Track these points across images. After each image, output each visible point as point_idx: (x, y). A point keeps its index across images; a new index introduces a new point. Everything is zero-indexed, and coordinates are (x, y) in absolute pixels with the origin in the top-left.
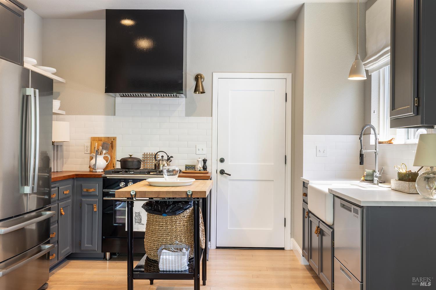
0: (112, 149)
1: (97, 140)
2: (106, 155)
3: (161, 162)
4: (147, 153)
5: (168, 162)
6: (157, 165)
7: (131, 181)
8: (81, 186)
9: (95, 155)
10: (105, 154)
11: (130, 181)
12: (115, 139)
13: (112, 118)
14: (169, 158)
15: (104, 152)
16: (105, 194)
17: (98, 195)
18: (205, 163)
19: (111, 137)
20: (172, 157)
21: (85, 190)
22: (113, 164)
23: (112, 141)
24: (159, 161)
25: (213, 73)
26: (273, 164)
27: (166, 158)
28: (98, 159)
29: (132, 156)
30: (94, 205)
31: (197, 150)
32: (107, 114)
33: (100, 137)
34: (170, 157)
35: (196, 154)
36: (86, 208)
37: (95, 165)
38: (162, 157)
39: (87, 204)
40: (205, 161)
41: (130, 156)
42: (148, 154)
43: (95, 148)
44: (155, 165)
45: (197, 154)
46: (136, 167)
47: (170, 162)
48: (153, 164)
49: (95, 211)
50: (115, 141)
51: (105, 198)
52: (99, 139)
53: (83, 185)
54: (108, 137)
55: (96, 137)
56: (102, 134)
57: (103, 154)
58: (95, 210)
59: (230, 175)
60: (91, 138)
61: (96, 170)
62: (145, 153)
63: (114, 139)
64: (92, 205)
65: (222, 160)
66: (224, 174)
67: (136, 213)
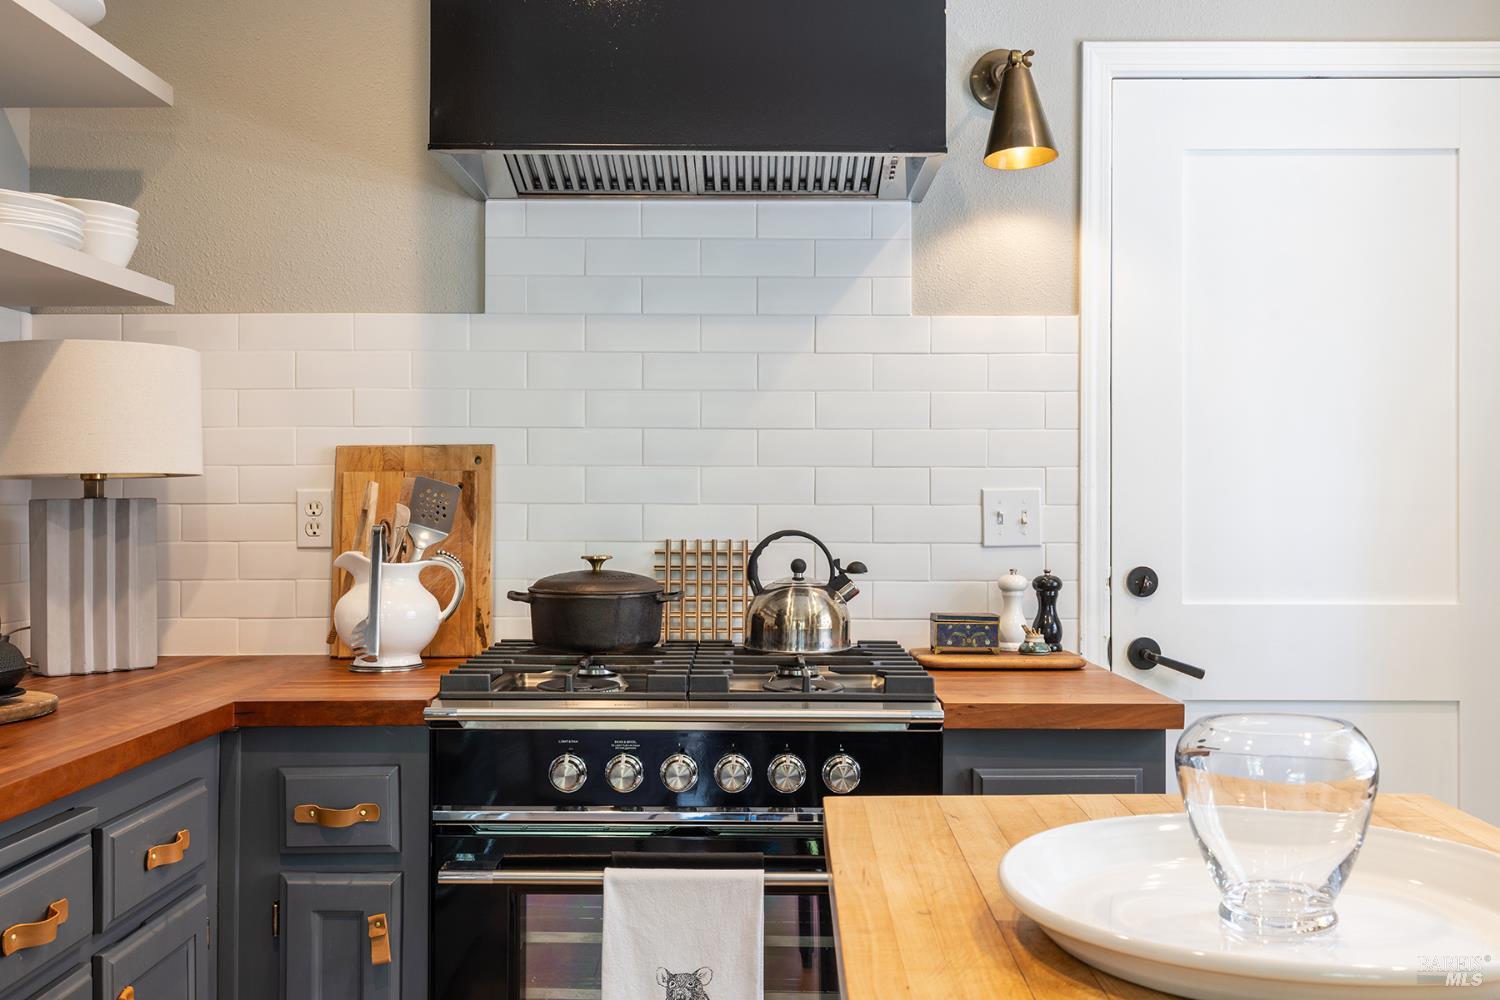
0: (468, 521)
1: (371, 468)
2: (439, 561)
3: (790, 600)
4: (683, 543)
5: (836, 604)
6: (769, 621)
7: (633, 745)
8: (278, 785)
9: (369, 560)
10: (430, 552)
11: (618, 744)
12: (482, 455)
13: (463, 325)
14: (842, 572)
15: (425, 537)
16: (445, 843)
17: (395, 845)
18: (1052, 600)
19: (462, 448)
20: (857, 568)
21: (304, 813)
22: (479, 616)
23: (468, 469)
24: (781, 593)
25: (1087, 46)
26: (1453, 602)
27: (818, 572)
28: (384, 586)
29: (604, 567)
30: (370, 919)
31: (990, 520)
32: (433, 303)
33: (391, 447)
34: (844, 566)
35: (982, 543)
36: (312, 941)
37: (370, 625)
38: (798, 566)
39: (325, 914)
40: (1047, 590)
41: (589, 567)
42: (689, 547)
43: (365, 512)
44: (756, 622)
45: (986, 544)
46: (638, 639)
47: (848, 598)
48: (740, 608)
49: (383, 966)
50: (488, 469)
51: (447, 877)
52: (388, 460)
53: (291, 775)
54: (444, 448)
55: (369, 449)
56: (404, 432)
57: (419, 554)
58: (381, 953)
59: (1198, 674)
60: (339, 451)
61: (373, 659)
62: (667, 542)
63: (478, 459)
64: (360, 916)
65: (1142, 583)
66: (1159, 668)
67: (672, 977)
